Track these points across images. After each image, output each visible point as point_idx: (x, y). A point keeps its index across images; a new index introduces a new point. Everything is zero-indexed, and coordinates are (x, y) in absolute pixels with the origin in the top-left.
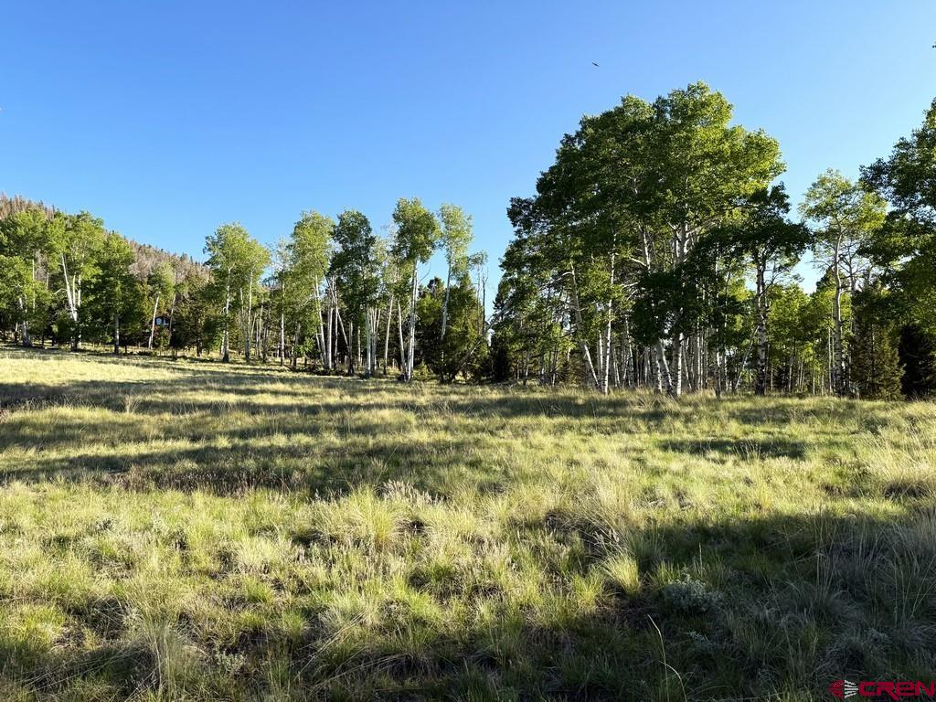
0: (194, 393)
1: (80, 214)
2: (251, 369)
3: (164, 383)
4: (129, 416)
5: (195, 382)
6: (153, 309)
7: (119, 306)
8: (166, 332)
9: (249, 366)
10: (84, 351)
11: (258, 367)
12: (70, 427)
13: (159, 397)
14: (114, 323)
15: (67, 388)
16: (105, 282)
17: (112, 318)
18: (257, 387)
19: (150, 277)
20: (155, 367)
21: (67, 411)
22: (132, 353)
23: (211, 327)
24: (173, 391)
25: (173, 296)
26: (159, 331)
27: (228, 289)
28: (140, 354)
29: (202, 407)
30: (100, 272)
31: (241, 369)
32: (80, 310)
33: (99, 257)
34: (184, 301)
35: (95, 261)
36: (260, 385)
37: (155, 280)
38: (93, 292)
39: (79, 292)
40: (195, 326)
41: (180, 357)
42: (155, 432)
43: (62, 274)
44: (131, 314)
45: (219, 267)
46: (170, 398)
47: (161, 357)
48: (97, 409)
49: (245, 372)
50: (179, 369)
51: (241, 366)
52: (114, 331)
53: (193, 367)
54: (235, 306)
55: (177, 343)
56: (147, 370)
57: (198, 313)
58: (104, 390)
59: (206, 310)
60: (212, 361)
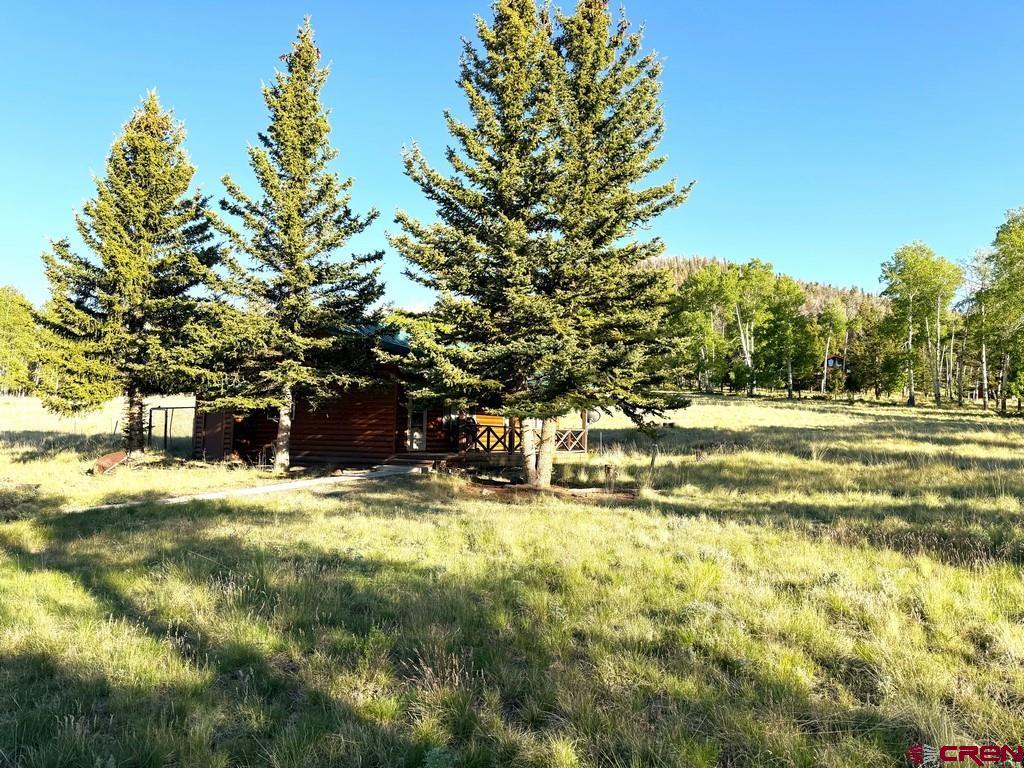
0: (881, 441)
1: (750, 262)
2: (944, 414)
3: (845, 429)
4: (815, 464)
5: (879, 429)
6: (825, 349)
7: (792, 349)
8: (840, 373)
9: (941, 411)
10: (759, 396)
11: (953, 411)
12: (763, 472)
13: (844, 445)
14: (787, 367)
15: (751, 433)
16: (777, 326)
17: (784, 362)
18: (959, 436)
19: (819, 316)
20: (832, 412)
21: (755, 457)
22: (805, 398)
23: (891, 366)
24: (859, 439)
25: (845, 333)
26: (834, 372)
27: (910, 319)
28: (815, 398)
29: (897, 457)
30: (771, 317)
31: (931, 413)
32: (754, 356)
33: (770, 302)
34: (859, 338)
35: (766, 306)
36: (960, 433)
37: (825, 319)
38: (766, 337)
39: (752, 338)
40: (871, 366)
41: (857, 401)
42: (849, 483)
43: (736, 322)
44: (803, 358)
45: (898, 296)
46: (857, 446)
47: (837, 401)
48: (784, 455)
49: (938, 417)
50: (858, 414)
51: (930, 410)
52: (787, 375)
53: (873, 411)
54: (920, 339)
55: (853, 385)
56: (824, 415)
57: (875, 351)
58: (786, 435)
59: (885, 346)
60: (894, 404)
